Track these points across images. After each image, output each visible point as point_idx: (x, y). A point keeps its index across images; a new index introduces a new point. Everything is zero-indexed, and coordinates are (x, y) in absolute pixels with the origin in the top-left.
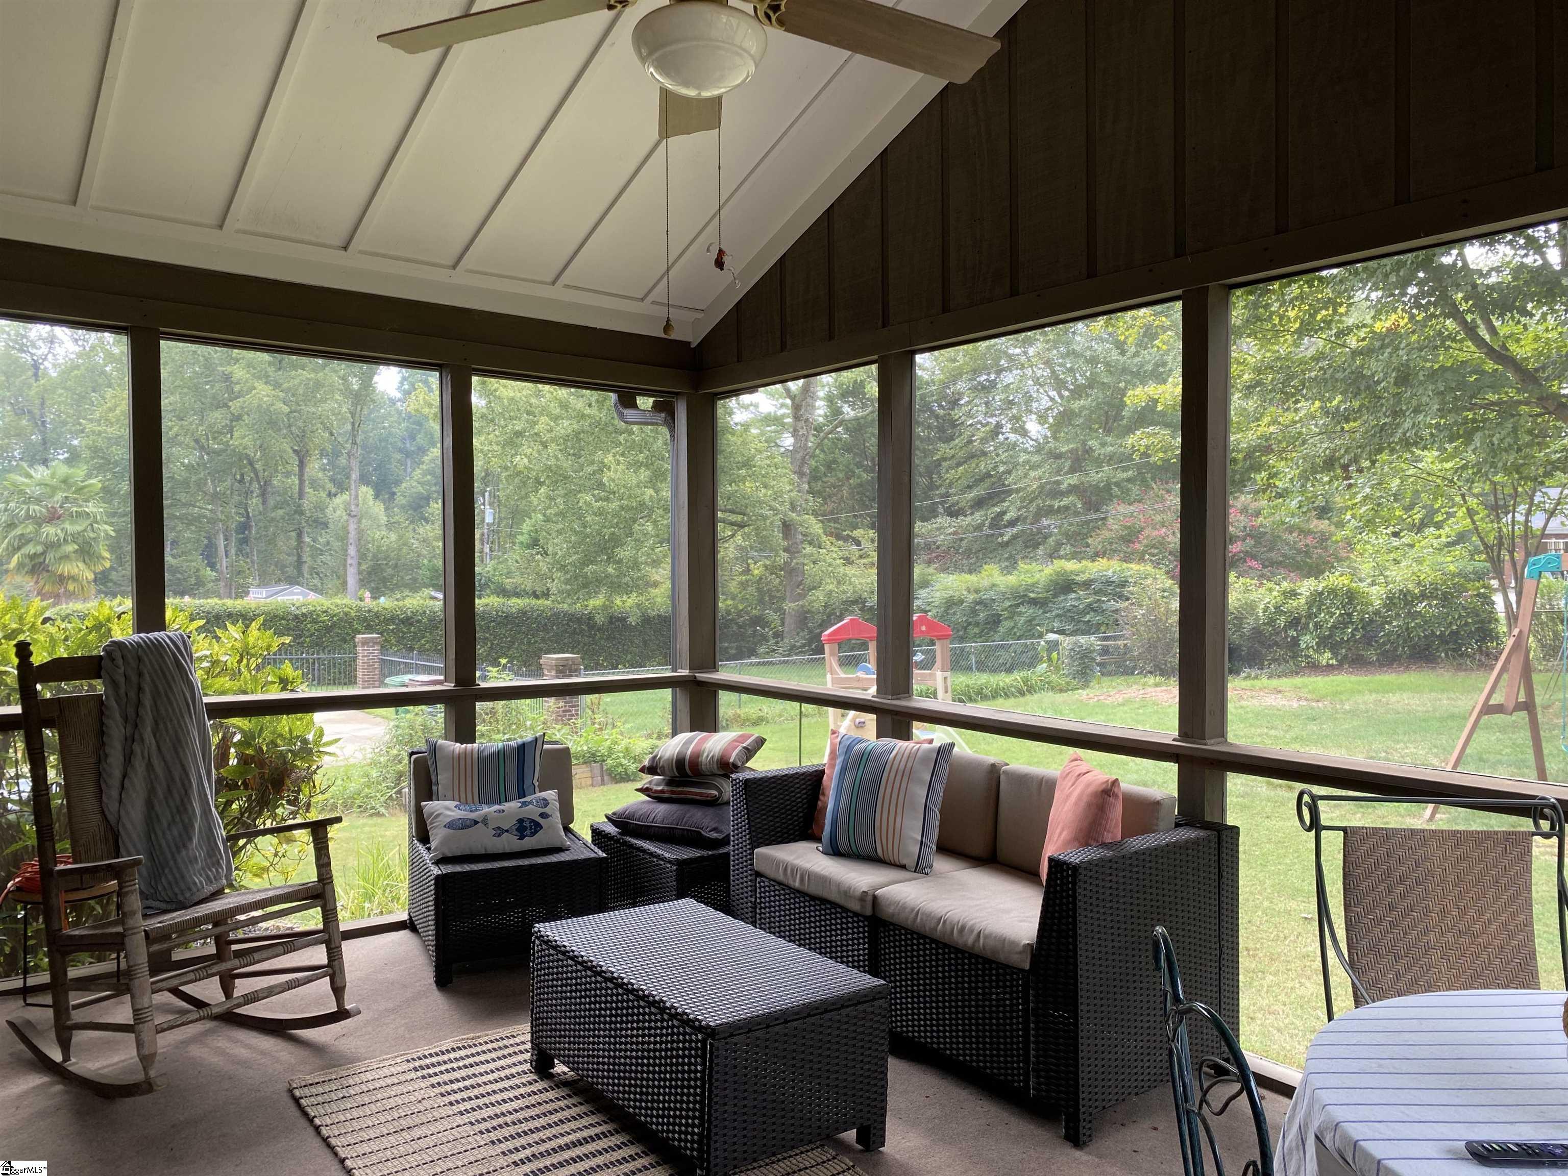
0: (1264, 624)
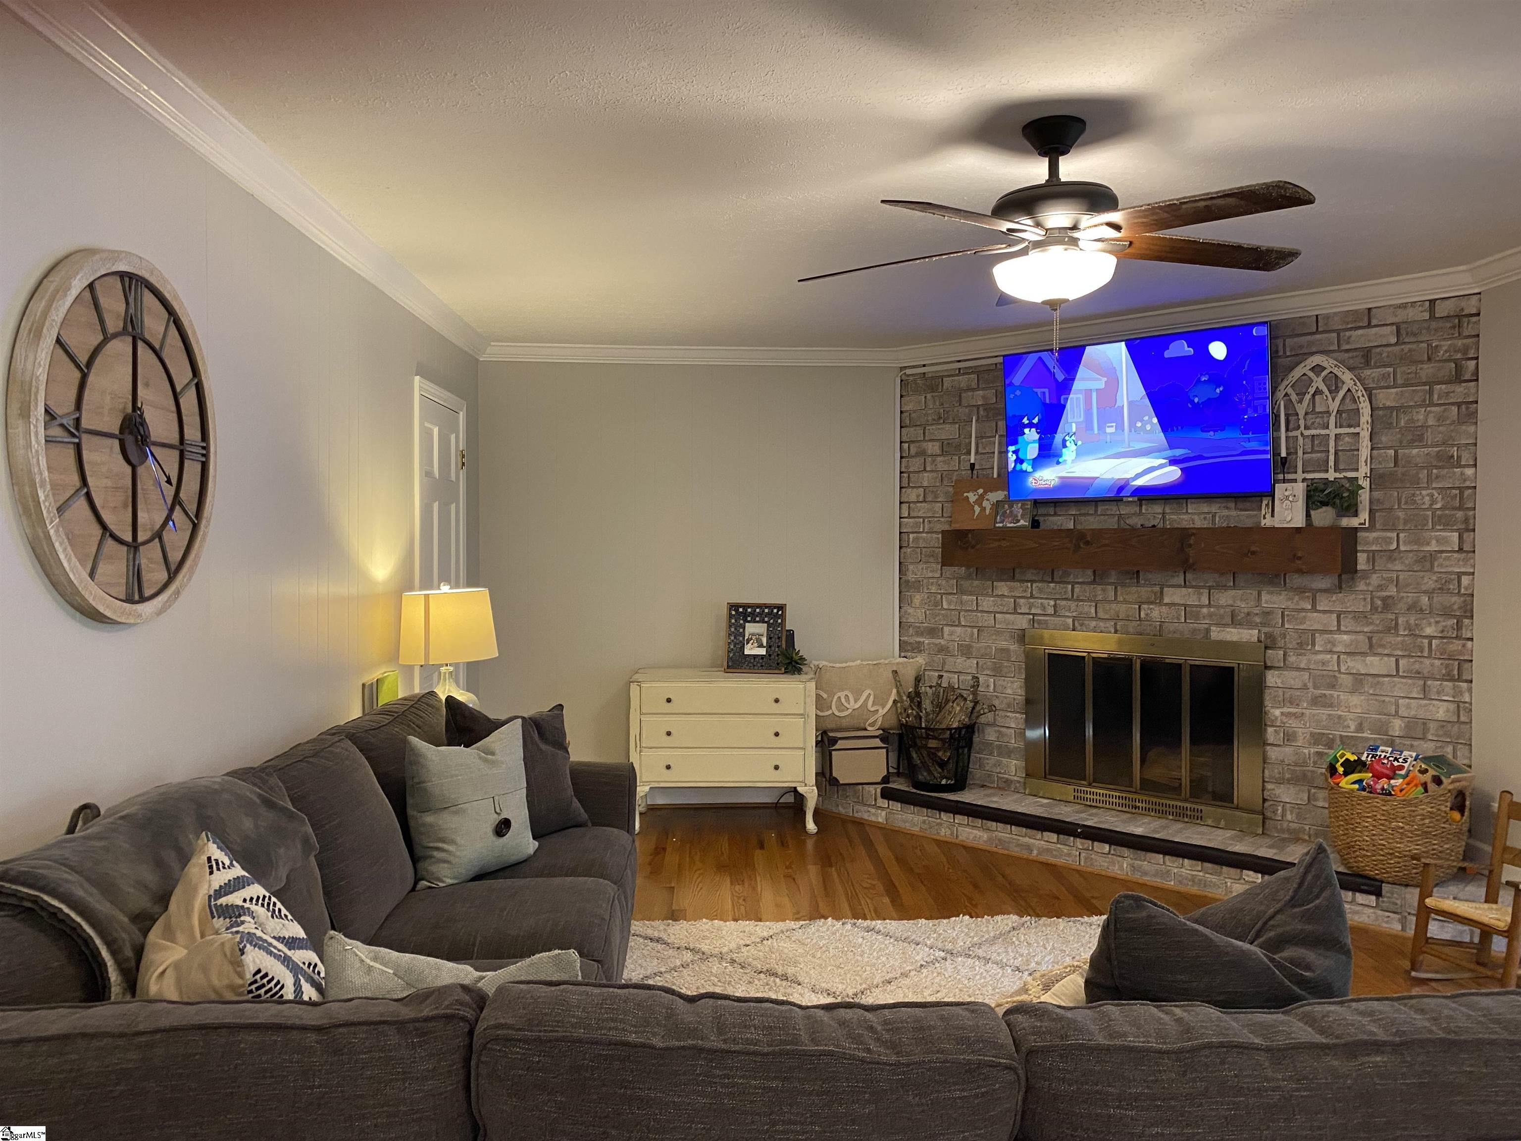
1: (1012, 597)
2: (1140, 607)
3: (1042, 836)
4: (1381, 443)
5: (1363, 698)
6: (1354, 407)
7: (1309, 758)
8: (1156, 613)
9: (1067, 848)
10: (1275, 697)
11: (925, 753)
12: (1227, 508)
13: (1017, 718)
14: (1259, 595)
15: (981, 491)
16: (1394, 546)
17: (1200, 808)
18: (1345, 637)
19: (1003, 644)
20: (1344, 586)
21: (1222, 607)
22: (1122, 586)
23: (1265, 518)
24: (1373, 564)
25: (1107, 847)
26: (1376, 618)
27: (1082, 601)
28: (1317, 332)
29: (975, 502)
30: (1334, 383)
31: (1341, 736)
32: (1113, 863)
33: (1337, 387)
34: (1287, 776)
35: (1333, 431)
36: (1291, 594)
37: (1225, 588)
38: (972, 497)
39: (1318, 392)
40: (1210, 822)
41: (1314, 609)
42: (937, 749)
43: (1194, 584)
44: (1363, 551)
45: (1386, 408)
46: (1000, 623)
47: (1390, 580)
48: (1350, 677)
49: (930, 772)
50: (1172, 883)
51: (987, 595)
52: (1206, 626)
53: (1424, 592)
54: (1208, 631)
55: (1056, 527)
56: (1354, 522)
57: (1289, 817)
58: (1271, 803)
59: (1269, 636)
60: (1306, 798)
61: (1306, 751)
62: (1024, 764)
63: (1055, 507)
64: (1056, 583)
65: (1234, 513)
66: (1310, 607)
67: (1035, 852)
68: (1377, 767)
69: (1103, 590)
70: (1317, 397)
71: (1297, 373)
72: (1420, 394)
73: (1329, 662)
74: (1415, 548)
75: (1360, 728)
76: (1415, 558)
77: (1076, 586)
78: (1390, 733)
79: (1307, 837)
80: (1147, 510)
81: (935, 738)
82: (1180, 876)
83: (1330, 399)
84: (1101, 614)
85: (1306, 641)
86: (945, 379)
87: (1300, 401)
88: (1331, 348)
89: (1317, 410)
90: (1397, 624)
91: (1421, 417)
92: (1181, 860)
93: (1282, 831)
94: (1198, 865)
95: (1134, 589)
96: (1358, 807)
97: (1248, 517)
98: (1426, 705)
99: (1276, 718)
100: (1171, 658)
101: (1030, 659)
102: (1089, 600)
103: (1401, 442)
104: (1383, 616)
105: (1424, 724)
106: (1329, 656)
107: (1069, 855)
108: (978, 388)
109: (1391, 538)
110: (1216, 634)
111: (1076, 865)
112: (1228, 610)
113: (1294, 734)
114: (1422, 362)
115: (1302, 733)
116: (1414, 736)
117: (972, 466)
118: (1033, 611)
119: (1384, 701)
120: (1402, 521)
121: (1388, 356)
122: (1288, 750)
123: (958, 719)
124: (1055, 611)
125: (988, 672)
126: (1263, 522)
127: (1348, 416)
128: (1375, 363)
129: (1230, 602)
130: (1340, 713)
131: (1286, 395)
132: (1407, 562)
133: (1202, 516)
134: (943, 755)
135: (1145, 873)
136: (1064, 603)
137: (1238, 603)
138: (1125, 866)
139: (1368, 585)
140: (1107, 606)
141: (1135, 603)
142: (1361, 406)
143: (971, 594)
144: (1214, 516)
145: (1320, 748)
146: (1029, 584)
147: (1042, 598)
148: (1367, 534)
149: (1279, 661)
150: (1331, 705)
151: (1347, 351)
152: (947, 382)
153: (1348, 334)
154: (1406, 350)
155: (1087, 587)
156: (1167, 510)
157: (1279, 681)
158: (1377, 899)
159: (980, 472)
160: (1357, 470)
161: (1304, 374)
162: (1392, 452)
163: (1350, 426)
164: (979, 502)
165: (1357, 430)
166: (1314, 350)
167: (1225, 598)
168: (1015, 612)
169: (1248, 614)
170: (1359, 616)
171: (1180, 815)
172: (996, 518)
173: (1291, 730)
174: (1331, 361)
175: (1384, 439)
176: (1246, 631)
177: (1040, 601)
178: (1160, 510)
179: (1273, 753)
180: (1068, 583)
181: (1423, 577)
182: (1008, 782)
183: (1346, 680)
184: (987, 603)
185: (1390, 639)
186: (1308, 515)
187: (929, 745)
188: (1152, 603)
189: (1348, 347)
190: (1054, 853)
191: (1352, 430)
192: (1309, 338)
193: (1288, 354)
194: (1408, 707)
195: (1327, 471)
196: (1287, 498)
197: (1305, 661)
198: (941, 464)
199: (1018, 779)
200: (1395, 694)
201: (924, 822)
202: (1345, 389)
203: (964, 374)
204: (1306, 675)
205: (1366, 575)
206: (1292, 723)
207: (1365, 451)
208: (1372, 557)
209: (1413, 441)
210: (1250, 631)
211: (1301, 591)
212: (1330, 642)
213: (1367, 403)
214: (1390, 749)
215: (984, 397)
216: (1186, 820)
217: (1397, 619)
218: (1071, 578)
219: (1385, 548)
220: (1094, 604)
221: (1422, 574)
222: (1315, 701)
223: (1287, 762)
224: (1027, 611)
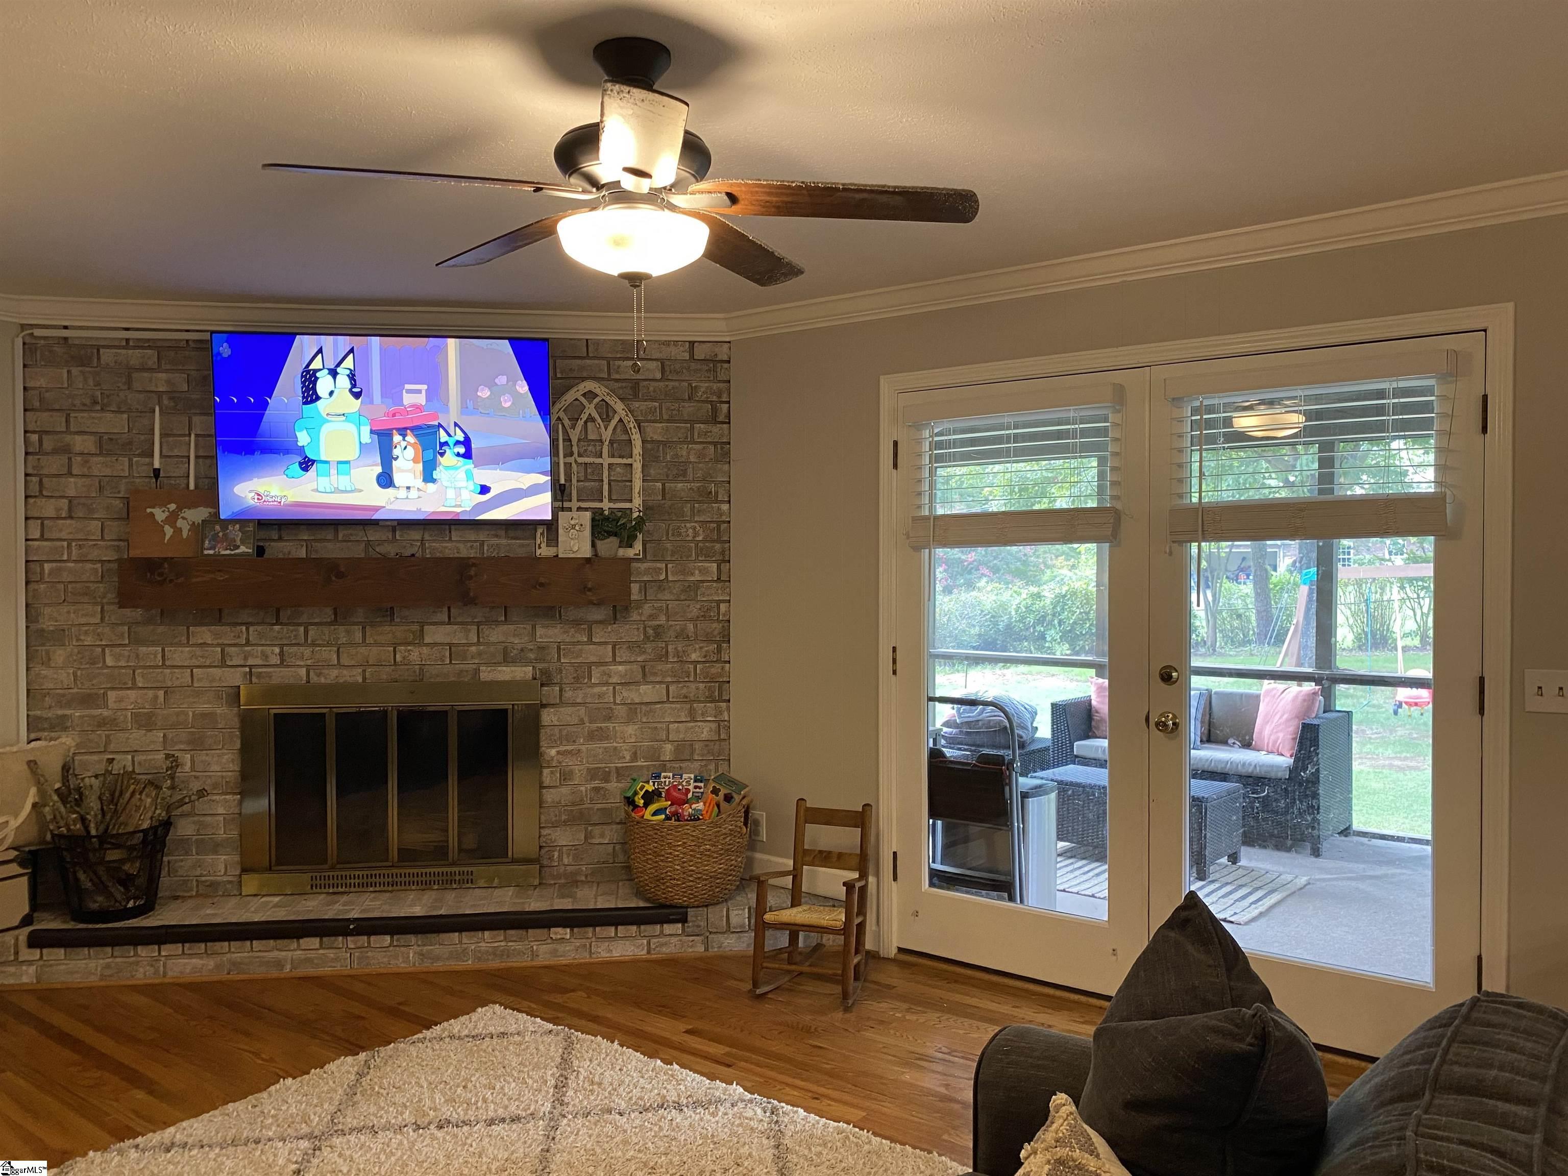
0: (1016, 621)
1: (218, 645)
2: (395, 649)
3: (299, 945)
4: (650, 476)
5: (636, 727)
6: (625, 437)
7: (586, 795)
8: (415, 655)
9: (334, 951)
10: (552, 735)
11: (101, 871)
12: (497, 536)
13: (226, 801)
14: (534, 627)
15: (173, 507)
16: (663, 577)
17: (470, 869)
18: (620, 668)
19: (204, 707)
20: (618, 616)
21: (494, 644)
22: (372, 626)
23: (540, 548)
24: (645, 594)
25: (388, 938)
26: (649, 646)
27: (319, 645)
28: (587, 357)
29: (167, 521)
30: (606, 412)
31: (616, 767)
32: (396, 958)
33: (608, 416)
34: (564, 817)
35: (606, 460)
36: (566, 627)
37: (497, 623)
38: (160, 514)
39: (591, 419)
40: (482, 883)
41: (590, 641)
42: (122, 861)
43: (459, 620)
44: (636, 582)
45: (653, 441)
46: (199, 680)
47: (660, 609)
48: (625, 708)
49: (110, 895)
50: (470, 962)
51: (180, 644)
52: (474, 666)
53: (691, 620)
54: (477, 671)
55: (281, 556)
56: (630, 553)
57: (566, 861)
58: (547, 849)
59: (545, 672)
60: (583, 837)
61: (583, 789)
62: (237, 858)
63: (280, 530)
64: (281, 624)
65: (504, 542)
66: (586, 639)
67: (288, 967)
68: (674, 794)
69: (348, 632)
70: (589, 424)
71: (570, 397)
72: (683, 431)
73: (604, 694)
74: (681, 577)
75: (635, 757)
76: (682, 587)
77: (310, 627)
78: (662, 759)
79: (583, 878)
80: (400, 536)
81: (117, 846)
82: (480, 951)
83: (602, 427)
84: (345, 661)
85: (583, 673)
86: (102, 351)
87: (573, 427)
88: (602, 375)
89: (589, 438)
90: (667, 652)
91: (684, 453)
92: (480, 933)
93: (559, 877)
94: (500, 934)
95: (387, 628)
96: (669, 837)
97: (522, 546)
98: (692, 727)
99: (552, 758)
100: (434, 704)
101: (247, 721)
102: (328, 644)
103: (667, 476)
104: (654, 645)
105: (692, 745)
106: (605, 688)
107: (336, 959)
108: (158, 370)
109: (660, 569)
110: (487, 674)
111: (347, 971)
112: (500, 647)
113: (571, 772)
114: (684, 400)
115: (579, 770)
116: (683, 758)
117: (157, 472)
118: (250, 662)
119: (656, 728)
120: (669, 553)
121: (654, 391)
122: (564, 790)
123: (150, 814)
124: (282, 661)
125: (182, 747)
126: (538, 552)
127: (622, 447)
128: (643, 396)
129: (502, 639)
130: (615, 744)
131: (559, 419)
132: (675, 591)
133: (469, 544)
134: (131, 868)
135: (438, 958)
136: (294, 649)
137: (512, 639)
138: (411, 955)
139: (641, 615)
140: (353, 651)
141: (389, 645)
142: (633, 437)
143: (153, 644)
144: (482, 543)
145: (596, 783)
146: (244, 628)
147: (263, 645)
148: (639, 565)
149: (555, 697)
150: (607, 738)
151: (617, 380)
152: (107, 356)
153: (617, 363)
154: (670, 387)
155: (326, 629)
156: (427, 537)
157: (555, 719)
158: (683, 926)
159: (165, 481)
160: (631, 501)
161: (576, 399)
162: (659, 485)
163: (621, 457)
164: (172, 519)
165: (629, 461)
166: (585, 375)
167: (496, 634)
168: (223, 664)
169: (522, 650)
170: (632, 646)
171: (447, 882)
172: (203, 542)
173: (567, 769)
174: (603, 389)
175: (652, 472)
176: (519, 669)
177: (260, 648)
178: (418, 537)
179: (550, 796)
180: (299, 625)
181: (689, 606)
182: (214, 885)
183: (621, 711)
184: (180, 655)
185: (660, 667)
186: (593, 545)
187: (107, 859)
188: (409, 644)
189: (617, 377)
190: (316, 961)
191: (625, 461)
192: (579, 362)
193: (559, 375)
194: (678, 731)
195: (601, 501)
196: (573, 527)
197: (581, 696)
198: (99, 466)
199: (230, 878)
200: (667, 719)
201: (108, 966)
202: (616, 419)
203: (135, 348)
204: (582, 711)
205: (639, 605)
206: (568, 761)
207: (637, 484)
208: (644, 586)
209: (678, 475)
210: (524, 669)
211: (577, 623)
212: (605, 674)
213: (638, 436)
214: (671, 775)
215: (168, 382)
216: (455, 886)
217: (667, 646)
218: (304, 619)
219: (656, 578)
220: (336, 649)
221: (687, 603)
222: (591, 737)
223: (563, 803)
224: (242, 663)
